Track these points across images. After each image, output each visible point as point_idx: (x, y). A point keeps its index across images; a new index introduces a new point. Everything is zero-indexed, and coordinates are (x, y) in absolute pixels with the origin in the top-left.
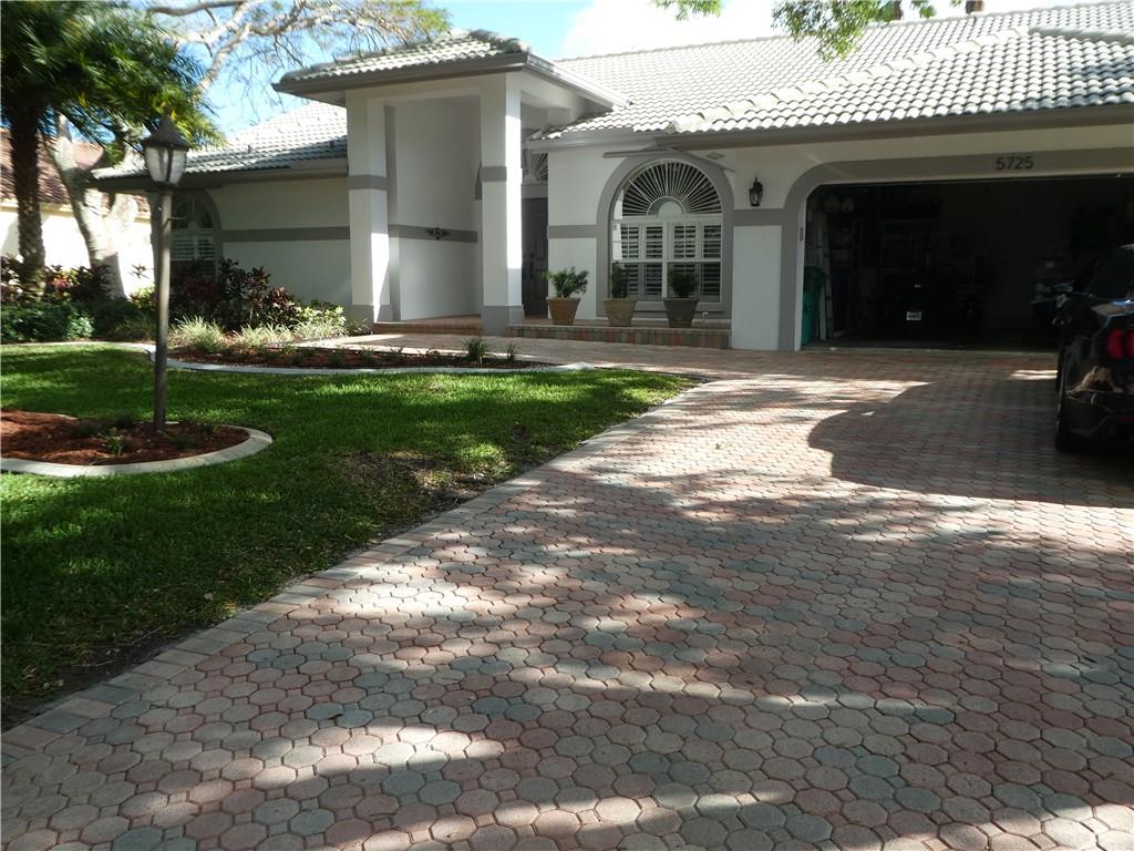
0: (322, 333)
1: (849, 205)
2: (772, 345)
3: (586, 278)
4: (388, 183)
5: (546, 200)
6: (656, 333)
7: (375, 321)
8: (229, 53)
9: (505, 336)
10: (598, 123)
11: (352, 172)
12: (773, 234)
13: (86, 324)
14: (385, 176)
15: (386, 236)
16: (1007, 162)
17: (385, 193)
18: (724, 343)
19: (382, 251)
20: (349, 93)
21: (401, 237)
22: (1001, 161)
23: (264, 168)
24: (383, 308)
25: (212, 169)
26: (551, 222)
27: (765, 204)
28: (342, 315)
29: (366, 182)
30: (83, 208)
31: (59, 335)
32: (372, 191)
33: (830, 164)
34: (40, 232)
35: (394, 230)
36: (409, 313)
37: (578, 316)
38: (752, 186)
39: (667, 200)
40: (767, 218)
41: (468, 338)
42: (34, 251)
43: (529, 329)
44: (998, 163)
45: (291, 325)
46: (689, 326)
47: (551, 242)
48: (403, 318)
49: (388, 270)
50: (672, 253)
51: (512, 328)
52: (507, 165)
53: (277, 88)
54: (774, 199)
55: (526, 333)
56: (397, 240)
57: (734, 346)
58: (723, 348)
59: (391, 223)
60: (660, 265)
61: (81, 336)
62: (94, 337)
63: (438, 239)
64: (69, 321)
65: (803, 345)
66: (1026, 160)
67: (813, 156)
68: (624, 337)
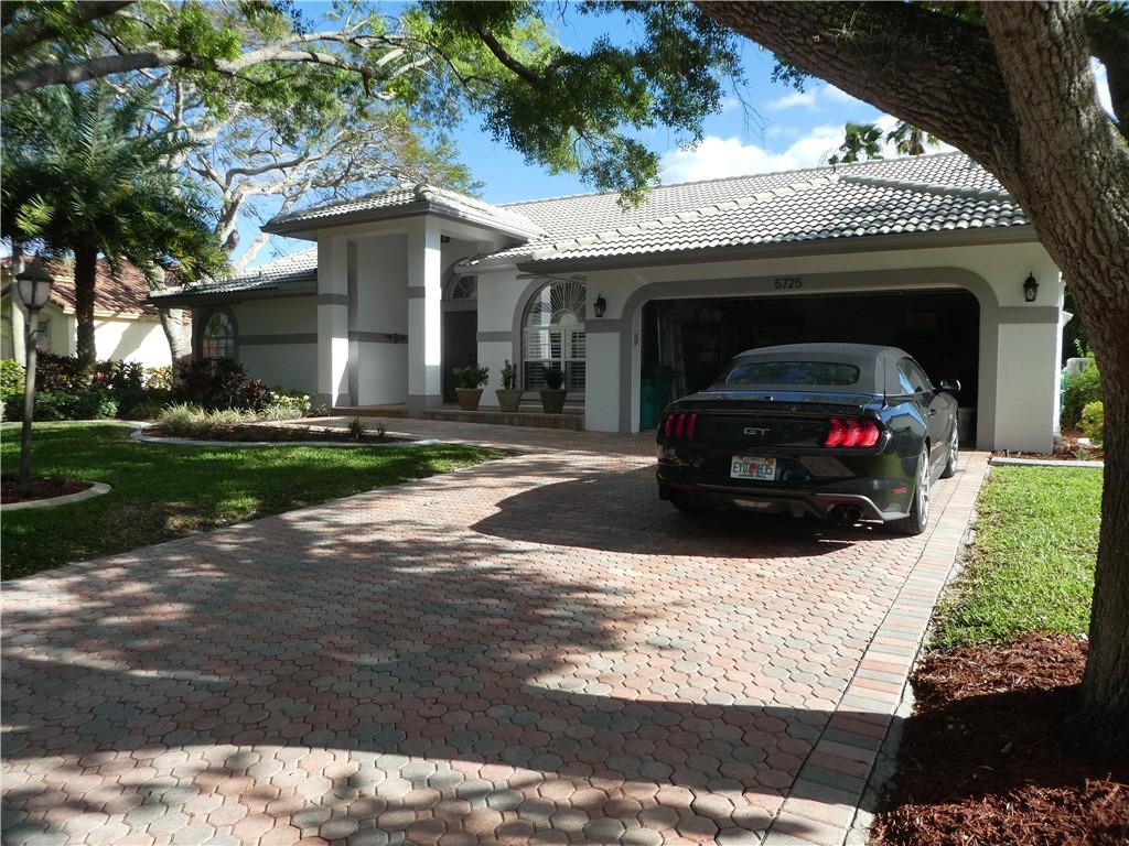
0: (283, 415)
1: (718, 316)
2: (614, 428)
3: (487, 373)
4: (350, 300)
5: (476, 312)
6: (529, 418)
7: (334, 406)
8: (294, 201)
9: (423, 419)
10: (513, 252)
11: (320, 292)
12: (613, 339)
13: (113, 407)
14: (346, 293)
15: (346, 340)
16: (783, 282)
17: (346, 307)
18: (578, 425)
19: (341, 352)
20: (320, 232)
21: (359, 340)
22: (779, 282)
23: (266, 289)
24: (340, 396)
25: (231, 290)
26: (480, 328)
27: (608, 315)
28: (308, 401)
29: (330, 299)
30: (168, 319)
31: (90, 416)
32: (334, 306)
33: (654, 284)
34: (92, 338)
35: (352, 336)
36: (366, 399)
37: (481, 403)
38: (596, 302)
39: (565, 312)
40: (609, 326)
41: (352, 419)
42: (86, 351)
43: (439, 414)
44: (776, 283)
45: (258, 408)
46: (560, 412)
47: (481, 346)
48: (360, 404)
49: (347, 365)
50: (569, 354)
51: (426, 413)
52: (426, 285)
53: (264, 229)
54: (614, 312)
55: (438, 417)
56: (356, 343)
57: (587, 428)
58: (577, 430)
59: (352, 330)
60: (559, 363)
61: (108, 416)
62: (118, 416)
63: (396, 342)
64: (100, 404)
65: (642, 428)
66: (796, 281)
67: (642, 278)
68: (506, 420)
